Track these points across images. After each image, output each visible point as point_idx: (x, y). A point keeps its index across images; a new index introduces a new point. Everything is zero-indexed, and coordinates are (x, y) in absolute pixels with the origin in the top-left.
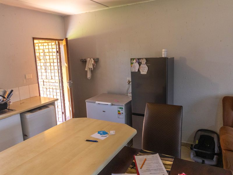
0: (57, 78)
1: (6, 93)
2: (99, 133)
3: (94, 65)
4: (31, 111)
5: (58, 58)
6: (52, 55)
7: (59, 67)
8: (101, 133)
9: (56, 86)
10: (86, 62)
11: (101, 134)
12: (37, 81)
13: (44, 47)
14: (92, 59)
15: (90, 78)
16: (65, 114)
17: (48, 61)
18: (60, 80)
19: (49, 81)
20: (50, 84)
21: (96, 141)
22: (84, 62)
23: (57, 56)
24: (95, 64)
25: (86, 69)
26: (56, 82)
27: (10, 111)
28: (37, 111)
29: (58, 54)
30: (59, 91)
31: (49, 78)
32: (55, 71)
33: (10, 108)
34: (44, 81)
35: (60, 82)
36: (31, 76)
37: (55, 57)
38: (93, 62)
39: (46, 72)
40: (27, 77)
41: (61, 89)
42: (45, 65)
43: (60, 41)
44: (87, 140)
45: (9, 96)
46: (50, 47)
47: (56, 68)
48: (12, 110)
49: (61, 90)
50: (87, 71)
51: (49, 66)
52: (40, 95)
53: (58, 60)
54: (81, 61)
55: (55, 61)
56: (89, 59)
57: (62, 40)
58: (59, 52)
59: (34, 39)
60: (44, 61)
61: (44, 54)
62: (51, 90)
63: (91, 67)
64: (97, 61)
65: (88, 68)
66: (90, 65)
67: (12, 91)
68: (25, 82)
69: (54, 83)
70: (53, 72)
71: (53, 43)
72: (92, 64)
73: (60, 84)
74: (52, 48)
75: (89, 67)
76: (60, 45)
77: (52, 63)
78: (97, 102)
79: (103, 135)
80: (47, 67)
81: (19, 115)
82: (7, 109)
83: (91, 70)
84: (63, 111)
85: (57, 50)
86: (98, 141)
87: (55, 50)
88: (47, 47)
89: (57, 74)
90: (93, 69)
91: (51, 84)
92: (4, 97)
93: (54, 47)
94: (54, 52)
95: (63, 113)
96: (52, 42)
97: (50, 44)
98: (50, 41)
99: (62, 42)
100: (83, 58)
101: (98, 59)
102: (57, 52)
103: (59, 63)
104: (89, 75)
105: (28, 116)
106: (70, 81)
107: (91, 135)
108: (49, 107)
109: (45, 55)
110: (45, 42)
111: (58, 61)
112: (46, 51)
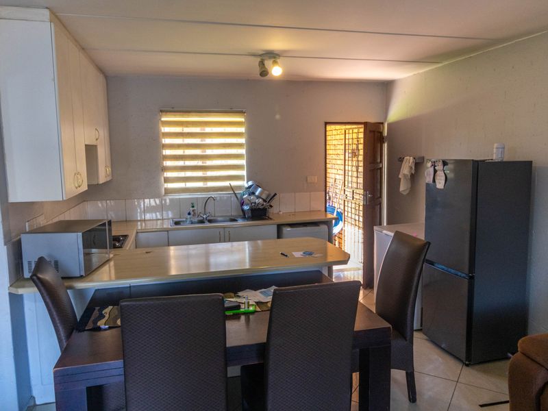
1: (270, 197)
12: (324, 188)
14: (412, 158)
15: (407, 192)
27: (268, 218)
36: (315, 179)
40: (309, 180)
48: (271, 219)
52: (326, 210)
59: (326, 124)
64: (417, 161)
67: (275, 195)
68: (305, 187)
82: (265, 216)
92: (265, 201)
101: (422, 158)
104: (404, 187)
105: (287, 230)
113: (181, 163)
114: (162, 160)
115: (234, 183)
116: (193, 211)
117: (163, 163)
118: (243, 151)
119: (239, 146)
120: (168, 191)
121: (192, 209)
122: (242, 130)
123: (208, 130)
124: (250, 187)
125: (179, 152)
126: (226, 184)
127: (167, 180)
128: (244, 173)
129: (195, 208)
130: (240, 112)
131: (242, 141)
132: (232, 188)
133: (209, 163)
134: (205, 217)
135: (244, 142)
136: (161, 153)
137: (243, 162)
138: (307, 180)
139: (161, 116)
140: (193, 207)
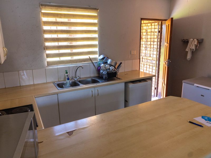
0: (155, 56)
1: (117, 64)
2: (203, 117)
3: (196, 46)
4: (133, 82)
5: (159, 38)
6: (153, 34)
7: (158, 46)
8: (206, 118)
9: (152, 63)
10: (188, 42)
11: (206, 120)
12: (139, 57)
13: (148, 27)
14: (196, 40)
15: (190, 59)
16: (157, 90)
17: (149, 40)
18: (158, 58)
19: (147, 58)
20: (147, 61)
21: (201, 126)
22: (186, 42)
23: (158, 35)
24: (198, 45)
25: (187, 50)
26: (154, 59)
27: (118, 79)
28: (138, 83)
29: (159, 34)
30: (155, 68)
31: (148, 55)
32: (154, 50)
33: (118, 77)
34: (143, 58)
35: (157, 60)
36: (135, 52)
37: (156, 37)
38: (196, 43)
39: (146, 50)
40: (132, 53)
41: (157, 66)
42: (146, 44)
43: (163, 22)
44: (190, 122)
45: (118, 67)
46: (153, 27)
47: (155, 46)
48: (119, 79)
49: (157, 68)
50: (187, 52)
51: (149, 45)
52: (139, 70)
53: (159, 39)
54: (182, 41)
55: (156, 40)
56: (192, 39)
57: (166, 20)
58: (160, 32)
59: (142, 19)
60: (145, 40)
61: (147, 33)
62: (148, 66)
63: (194, 48)
64: (200, 42)
65: (189, 49)
66: (192, 45)
67: (121, 63)
68: (130, 57)
69: (151, 60)
70: (152, 50)
71: (156, 24)
72: (195, 45)
73: (157, 62)
74: (155, 29)
75: (191, 48)
76: (163, 25)
77: (152, 42)
78: (196, 85)
79: (209, 122)
80: (147, 45)
81: (124, 84)
82: (116, 77)
83: (192, 51)
84: (156, 87)
85: (159, 30)
86: (203, 127)
87: (156, 30)
88: (150, 27)
89: (155, 53)
90: (195, 50)
91: (149, 61)
92: (115, 68)
93: (157, 27)
94: (156, 32)
95: (155, 88)
96: (155, 22)
97: (153, 24)
98: (154, 21)
99: (166, 22)
100: (185, 38)
101: (202, 40)
102: (159, 32)
103: (159, 43)
104: (189, 56)
105: (131, 85)
106: (169, 60)
107: (194, 118)
108: (147, 81)
109: (147, 35)
110: (149, 23)
111: (159, 41)
112: (149, 30)
113: (56, 44)
114: (43, 41)
115: (92, 56)
116: (67, 76)
117: (44, 44)
118: (96, 35)
119: (94, 32)
120: (49, 64)
121: (66, 74)
122: (96, 21)
123: (73, 20)
124: (103, 59)
125: (54, 36)
126: (86, 57)
127: (48, 56)
128: (97, 49)
129: (68, 74)
130: (95, 9)
131: (96, 28)
132: (90, 59)
133: (74, 43)
134: (76, 79)
135: (97, 30)
136: (43, 36)
137: (96, 43)
138: (131, 53)
139: (41, 9)
140: (67, 73)
